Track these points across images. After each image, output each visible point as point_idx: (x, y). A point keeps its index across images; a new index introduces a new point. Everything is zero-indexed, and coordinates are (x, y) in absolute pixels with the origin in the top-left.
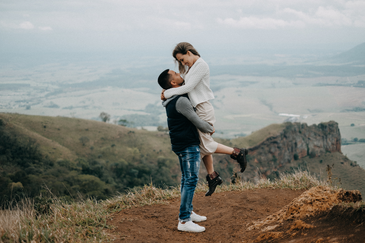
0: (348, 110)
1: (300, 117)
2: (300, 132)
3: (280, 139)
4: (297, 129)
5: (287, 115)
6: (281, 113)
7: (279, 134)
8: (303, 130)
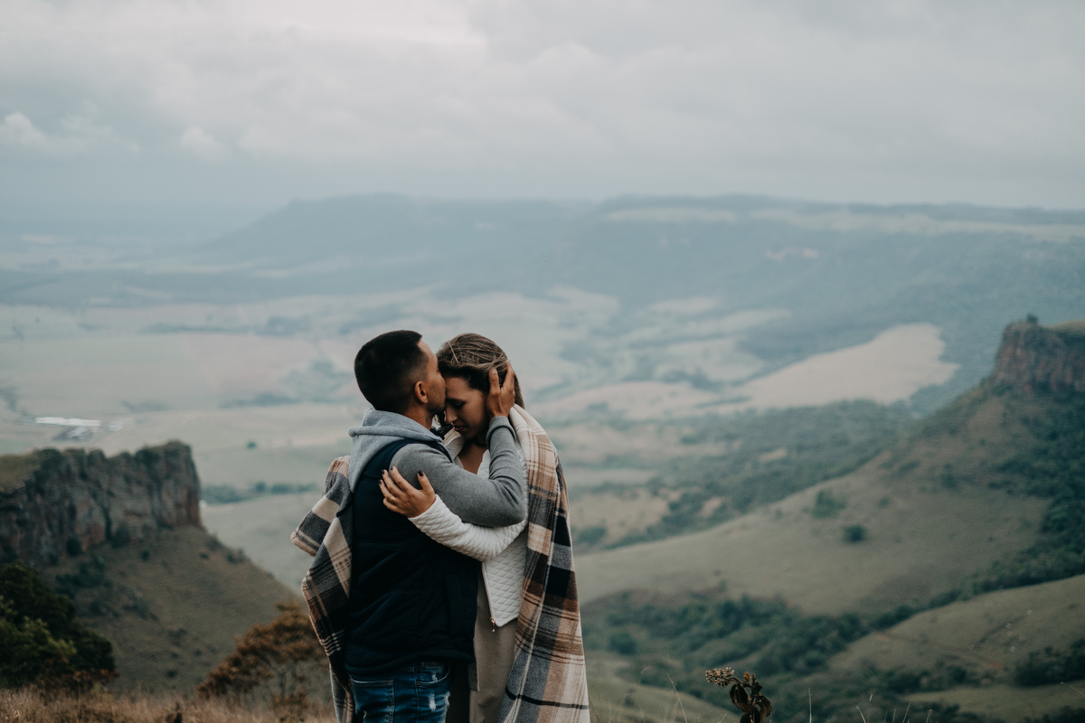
0: (241, 403)
1: (101, 427)
2: (83, 476)
3: (25, 498)
4: (75, 469)
5: (61, 421)
6: (43, 416)
7: (20, 485)
8: (93, 470)
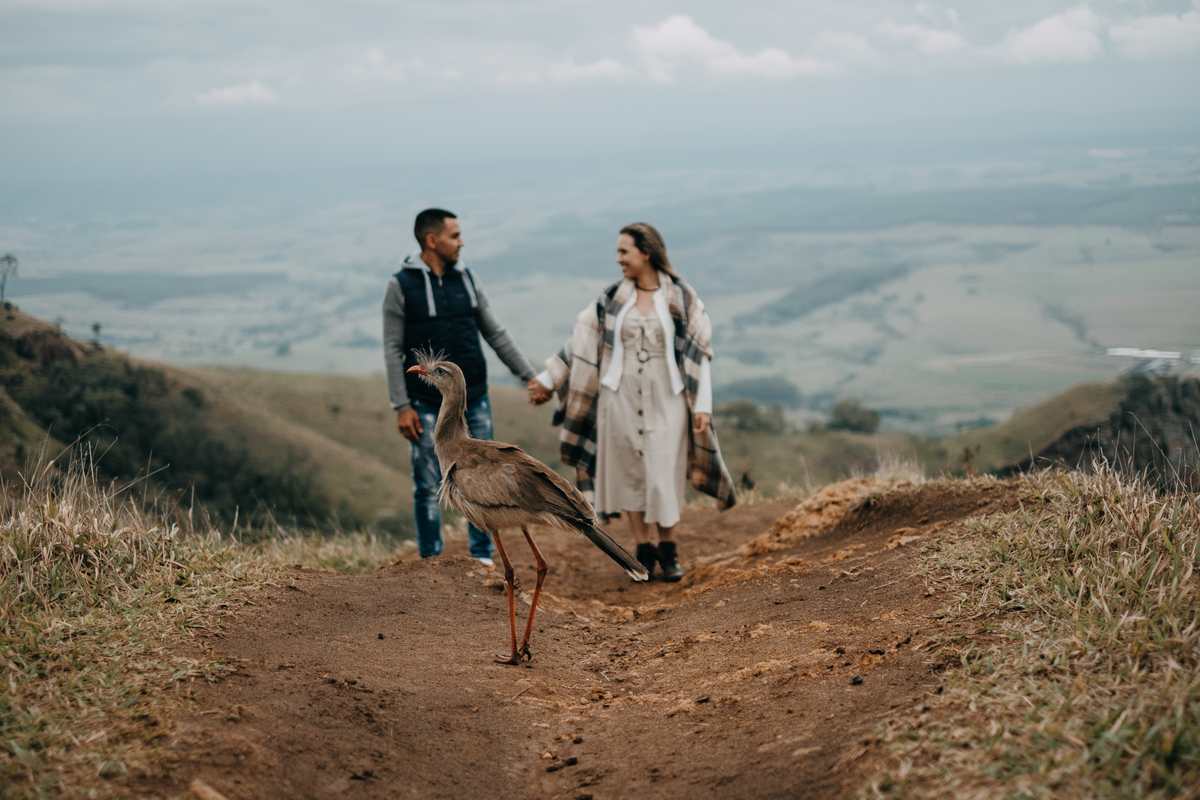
1: (1181, 359)
2: (1177, 409)
3: (1109, 432)
4: (1167, 400)
5: (1135, 353)
6: (1116, 347)
7: (1103, 417)
8: (1187, 401)
